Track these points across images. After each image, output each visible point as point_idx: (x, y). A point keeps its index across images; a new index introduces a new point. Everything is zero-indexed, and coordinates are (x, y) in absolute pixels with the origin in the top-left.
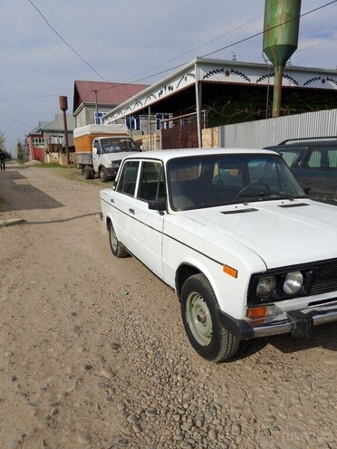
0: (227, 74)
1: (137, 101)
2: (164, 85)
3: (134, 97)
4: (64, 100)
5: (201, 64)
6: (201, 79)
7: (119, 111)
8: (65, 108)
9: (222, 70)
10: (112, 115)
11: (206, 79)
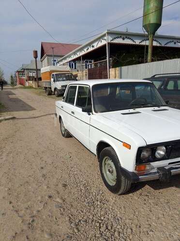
0: (124, 39)
1: (75, 53)
2: (89, 45)
3: (73, 51)
4: (36, 52)
5: (109, 33)
7: (65, 59)
8: (36, 57)
9: (121, 37)
10: (61, 61)
11: (112, 42)
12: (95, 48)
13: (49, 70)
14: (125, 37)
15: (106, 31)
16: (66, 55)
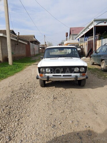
0: (105, 23)
1: (82, 33)
2: (88, 27)
3: (81, 32)
4: (67, 33)
5: (95, 21)
6: (95, 25)
7: (78, 36)
8: (67, 36)
9: (103, 22)
10: (77, 37)
11: (97, 25)
12: (90, 29)
13: (66, 43)
14: (106, 21)
15: (93, 20)
16: (79, 34)
